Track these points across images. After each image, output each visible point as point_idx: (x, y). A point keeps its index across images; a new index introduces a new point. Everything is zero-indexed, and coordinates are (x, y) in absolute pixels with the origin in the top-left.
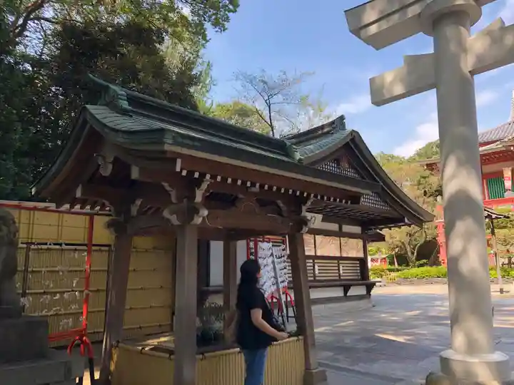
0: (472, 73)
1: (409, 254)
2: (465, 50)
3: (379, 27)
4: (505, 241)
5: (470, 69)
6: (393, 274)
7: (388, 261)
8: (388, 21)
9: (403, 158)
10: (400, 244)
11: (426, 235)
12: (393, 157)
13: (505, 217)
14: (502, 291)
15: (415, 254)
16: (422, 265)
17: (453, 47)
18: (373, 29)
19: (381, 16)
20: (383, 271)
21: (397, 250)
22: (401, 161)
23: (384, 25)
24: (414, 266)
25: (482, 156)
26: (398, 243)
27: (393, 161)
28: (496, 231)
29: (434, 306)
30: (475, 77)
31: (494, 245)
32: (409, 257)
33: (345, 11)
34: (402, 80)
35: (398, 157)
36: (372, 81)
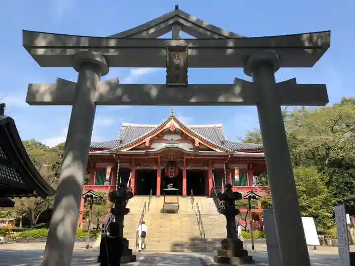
0: (96, 103)
1: (33, 218)
2: (95, 89)
3: (46, 52)
4: (98, 213)
5: (95, 101)
6: (16, 234)
7: (14, 222)
8: (52, 51)
9: (48, 147)
10: (28, 210)
11: (49, 205)
12: (40, 144)
13: (100, 197)
14: (88, 247)
15: (37, 218)
16: (40, 227)
17: (88, 84)
18: (41, 52)
19: (48, 45)
20: (7, 230)
21: (24, 214)
22: (46, 149)
23: (49, 52)
24: (34, 228)
25: (90, 156)
26: (26, 209)
27: (40, 147)
28: (94, 205)
29: (38, 260)
30: (97, 106)
31: (90, 215)
32: (32, 220)
33: (24, 31)
34: (52, 93)
35: (44, 146)
36: (30, 86)
